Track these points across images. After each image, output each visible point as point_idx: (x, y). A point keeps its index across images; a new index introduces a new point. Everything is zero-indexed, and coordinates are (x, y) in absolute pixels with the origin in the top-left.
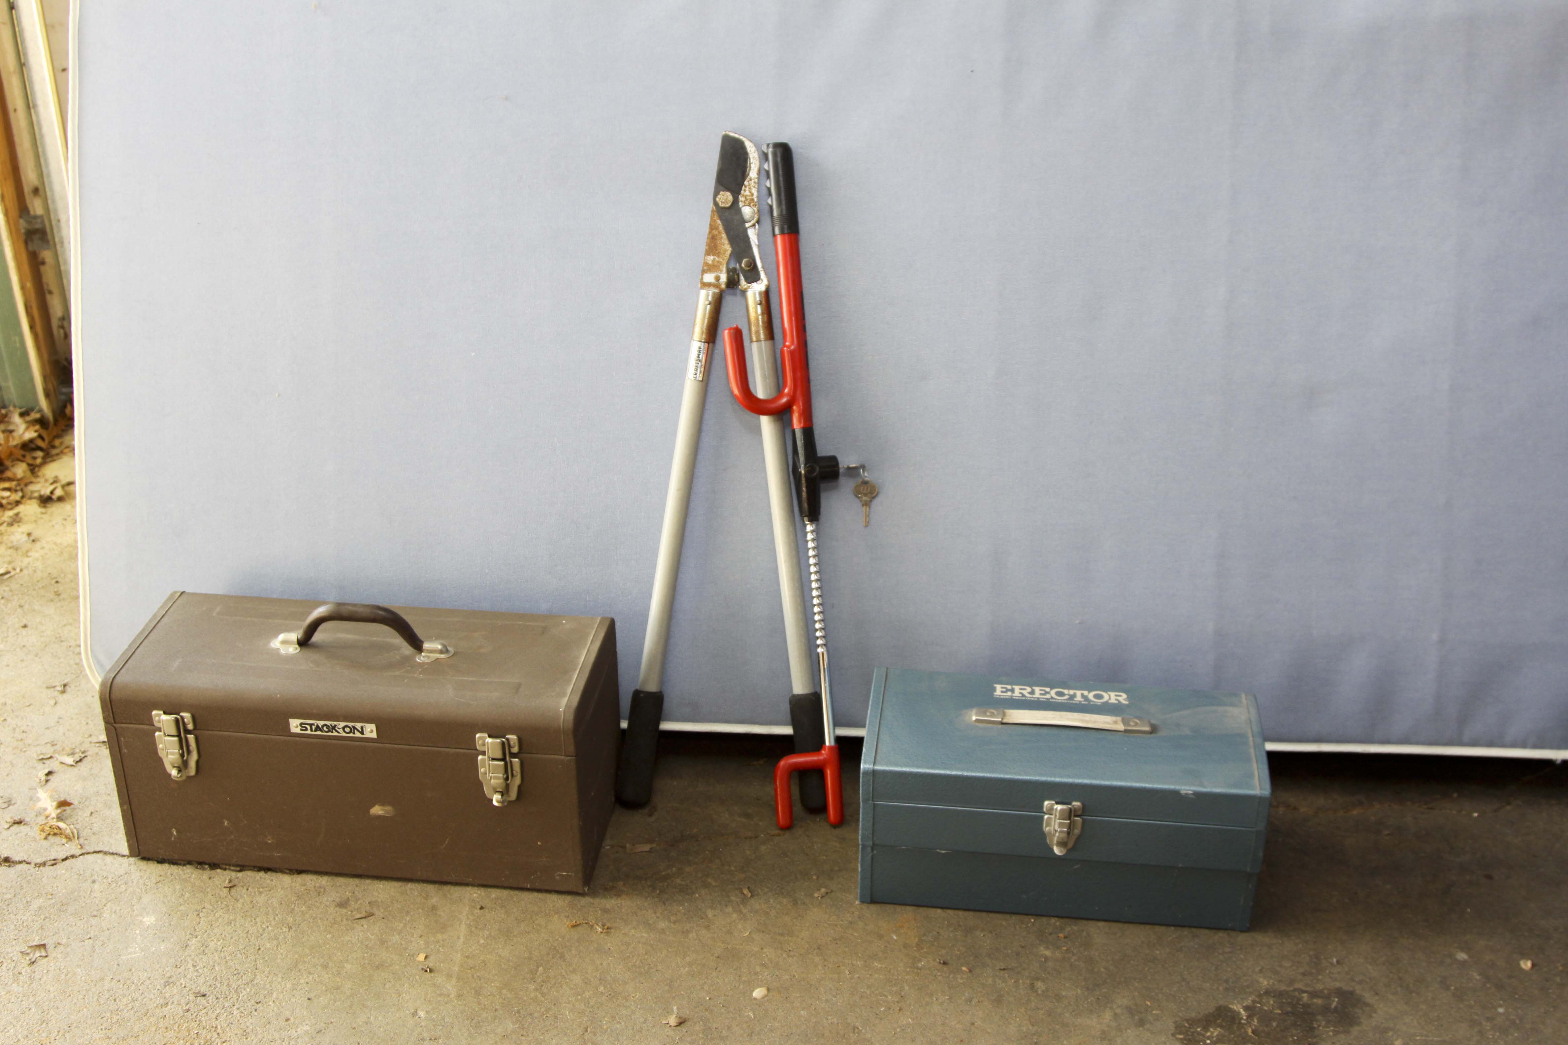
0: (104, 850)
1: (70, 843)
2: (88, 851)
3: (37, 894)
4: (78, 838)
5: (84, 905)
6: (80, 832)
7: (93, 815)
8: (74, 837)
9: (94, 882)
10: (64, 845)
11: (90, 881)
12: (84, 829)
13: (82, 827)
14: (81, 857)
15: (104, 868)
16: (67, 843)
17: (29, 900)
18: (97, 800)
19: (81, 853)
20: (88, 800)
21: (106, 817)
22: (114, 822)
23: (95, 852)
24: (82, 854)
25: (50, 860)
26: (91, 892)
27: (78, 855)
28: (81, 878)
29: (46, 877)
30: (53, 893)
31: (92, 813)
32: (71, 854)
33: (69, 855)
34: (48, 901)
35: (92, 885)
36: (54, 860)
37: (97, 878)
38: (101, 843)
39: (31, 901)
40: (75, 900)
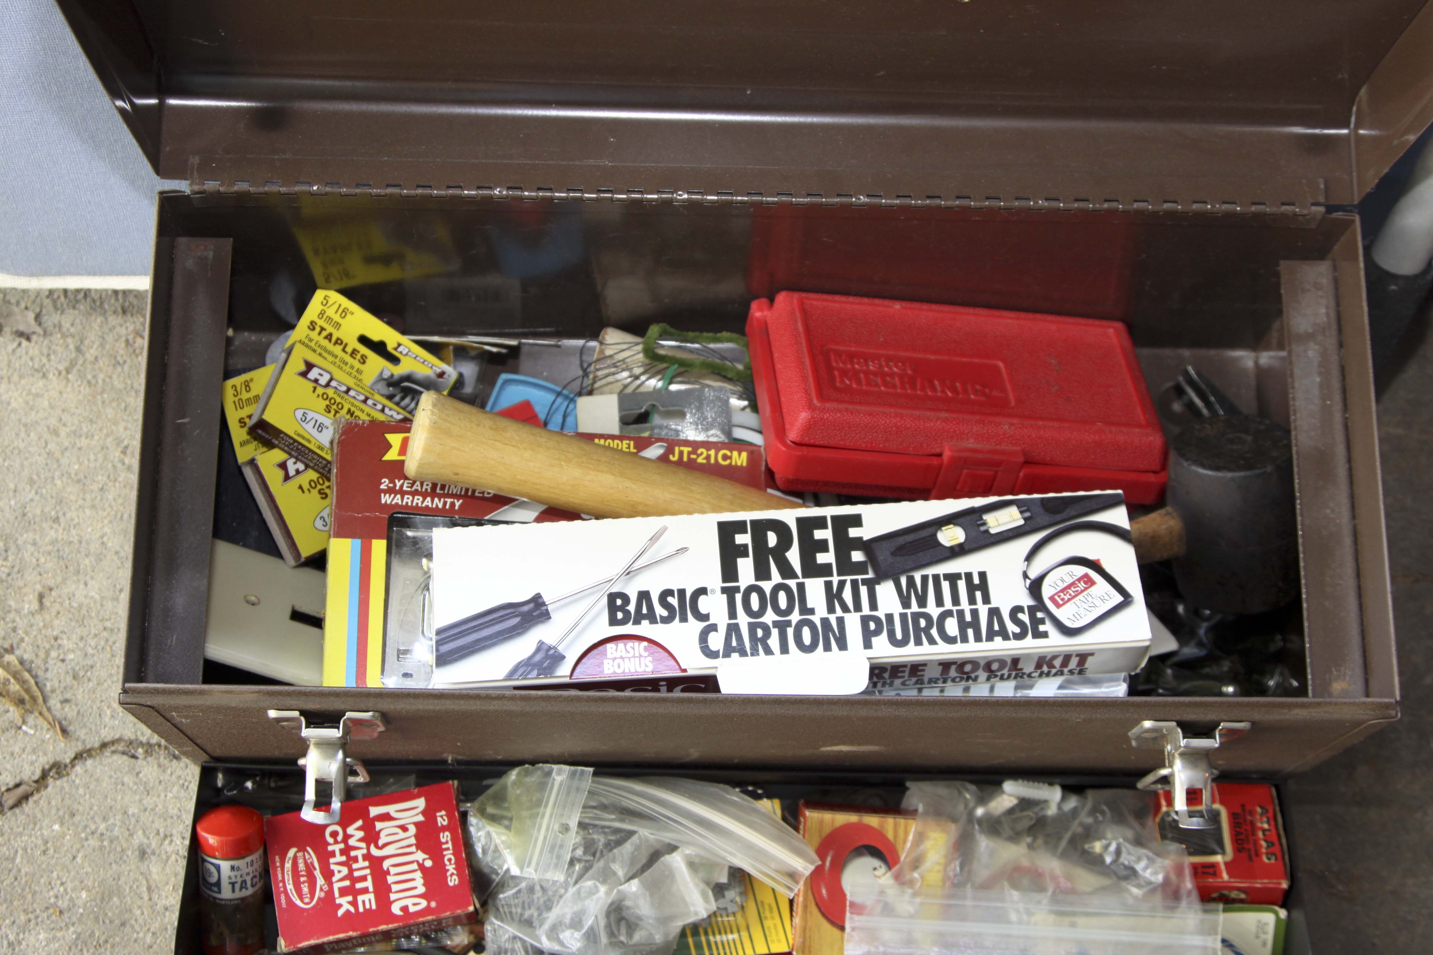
0: (126, 738)
1: (31, 719)
2: (88, 747)
3: (23, 918)
4: (45, 701)
5: (149, 939)
6: (40, 673)
7: (47, 602)
8: (34, 699)
9: (142, 854)
10: (20, 728)
11: (132, 854)
12: (46, 662)
13: (37, 655)
14: (79, 769)
15: (149, 801)
16: (24, 722)
17: (12, 937)
18: (34, 544)
19: (73, 756)
20: (13, 549)
21: (80, 606)
22: (108, 624)
23: (104, 745)
24: (79, 757)
25: (8, 790)
26: (149, 889)
27: (68, 761)
28: (106, 843)
29: (20, 852)
30: (63, 904)
31: (41, 597)
32: (51, 761)
33: (47, 767)
34: (59, 934)
35: (143, 867)
36: (17, 786)
37: (146, 841)
38: (108, 712)
39: (20, 943)
40: (123, 924)
